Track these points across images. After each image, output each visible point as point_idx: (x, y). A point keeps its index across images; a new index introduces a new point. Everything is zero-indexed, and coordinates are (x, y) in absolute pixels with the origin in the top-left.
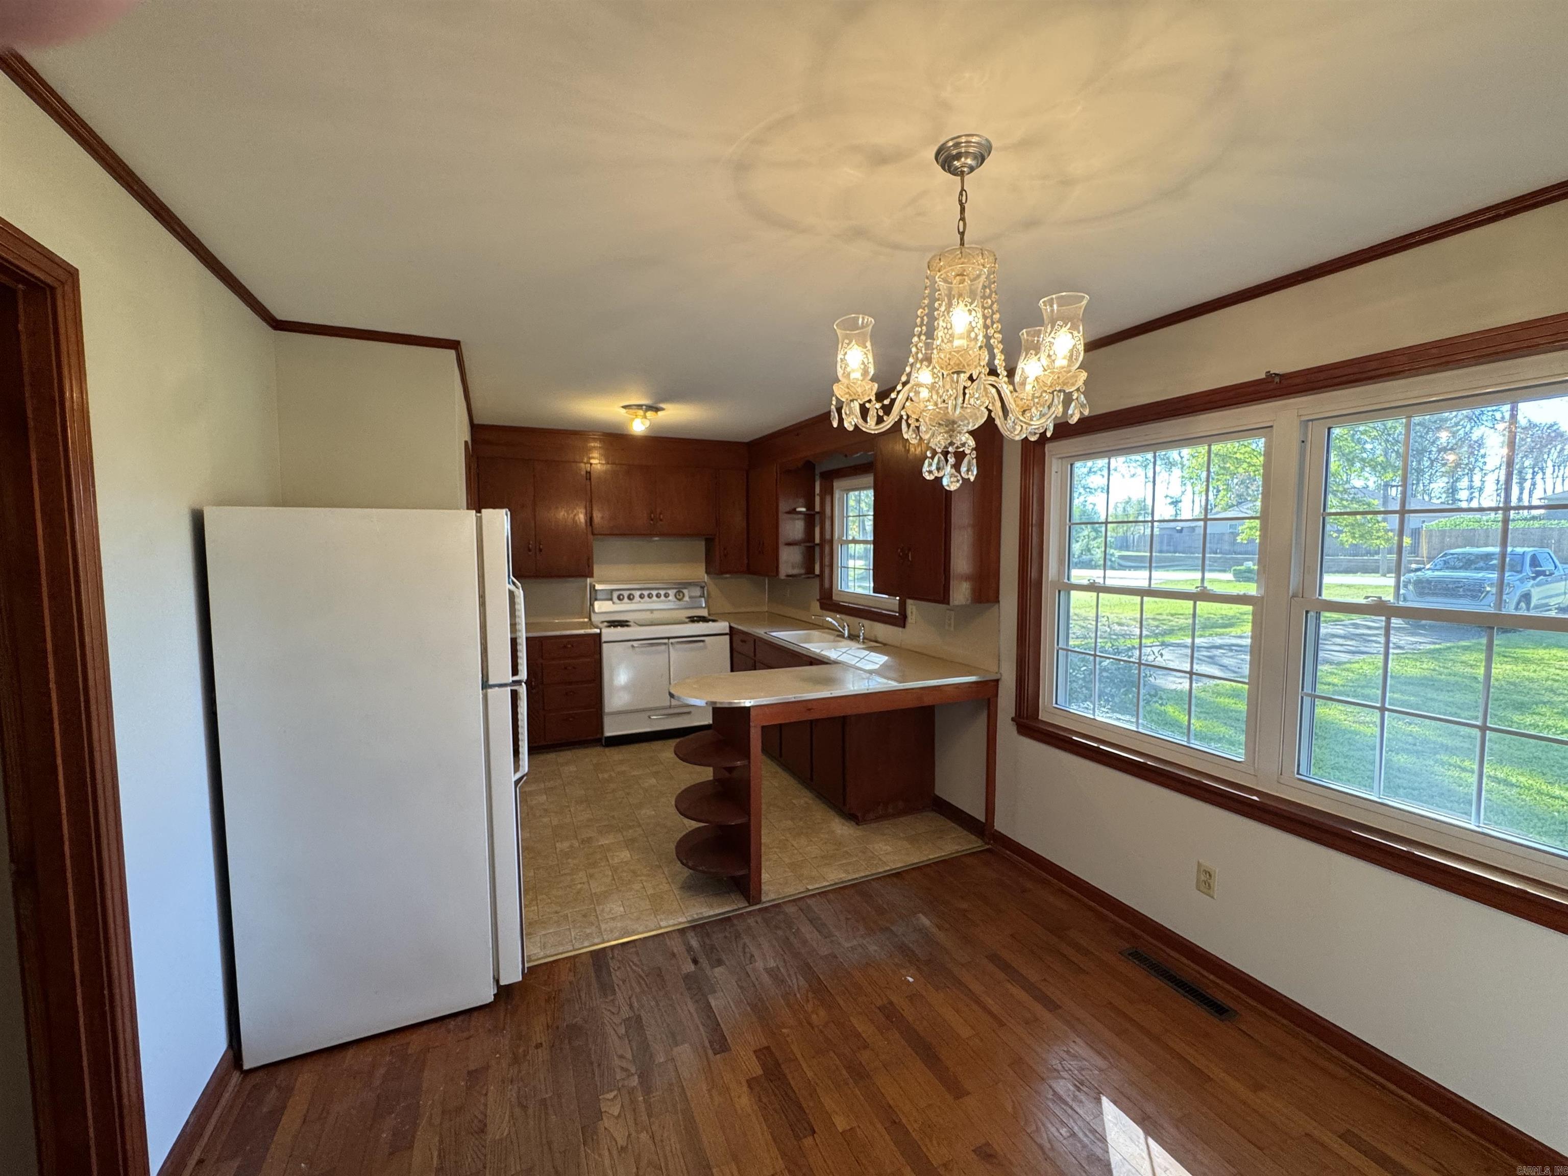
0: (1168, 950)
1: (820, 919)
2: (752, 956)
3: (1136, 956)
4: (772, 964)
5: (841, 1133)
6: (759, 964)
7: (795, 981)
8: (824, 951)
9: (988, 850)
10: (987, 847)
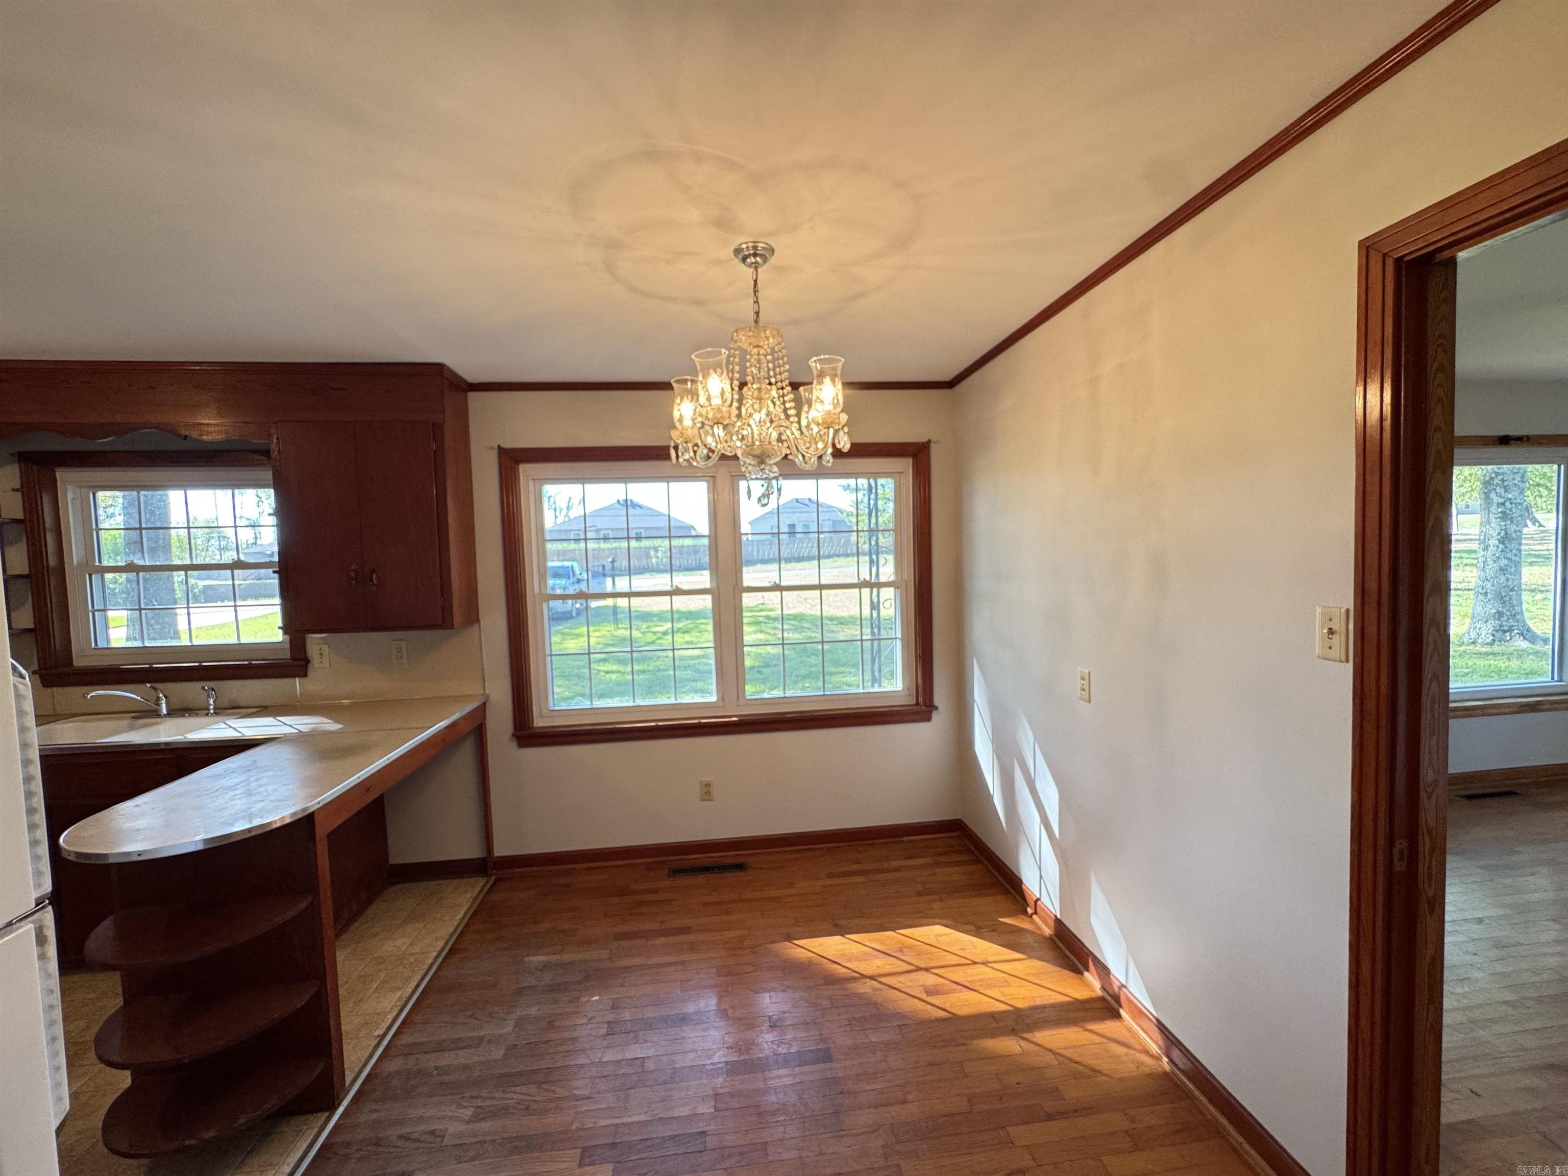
0: (687, 857)
1: (444, 1041)
2: (432, 1133)
3: (677, 872)
4: (468, 1113)
5: (716, 1111)
6: (453, 1128)
7: (515, 1096)
8: (498, 1053)
9: (496, 880)
10: (493, 878)
